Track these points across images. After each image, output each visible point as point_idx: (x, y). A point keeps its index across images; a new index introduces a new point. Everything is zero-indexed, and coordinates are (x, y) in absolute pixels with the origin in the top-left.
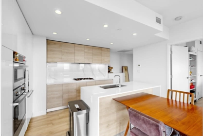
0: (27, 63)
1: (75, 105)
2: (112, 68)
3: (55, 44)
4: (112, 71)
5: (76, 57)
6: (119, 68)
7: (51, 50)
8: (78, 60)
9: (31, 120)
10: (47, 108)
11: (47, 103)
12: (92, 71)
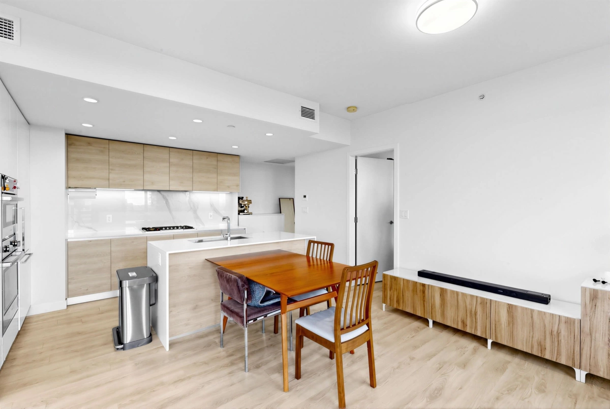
0: (19, 193)
1: (129, 273)
2: (250, 202)
3: (89, 144)
4: (250, 210)
5: (147, 177)
6: (272, 203)
7: (78, 160)
8: (153, 183)
9: (27, 321)
10: (69, 295)
11: (68, 283)
12: (194, 209)
